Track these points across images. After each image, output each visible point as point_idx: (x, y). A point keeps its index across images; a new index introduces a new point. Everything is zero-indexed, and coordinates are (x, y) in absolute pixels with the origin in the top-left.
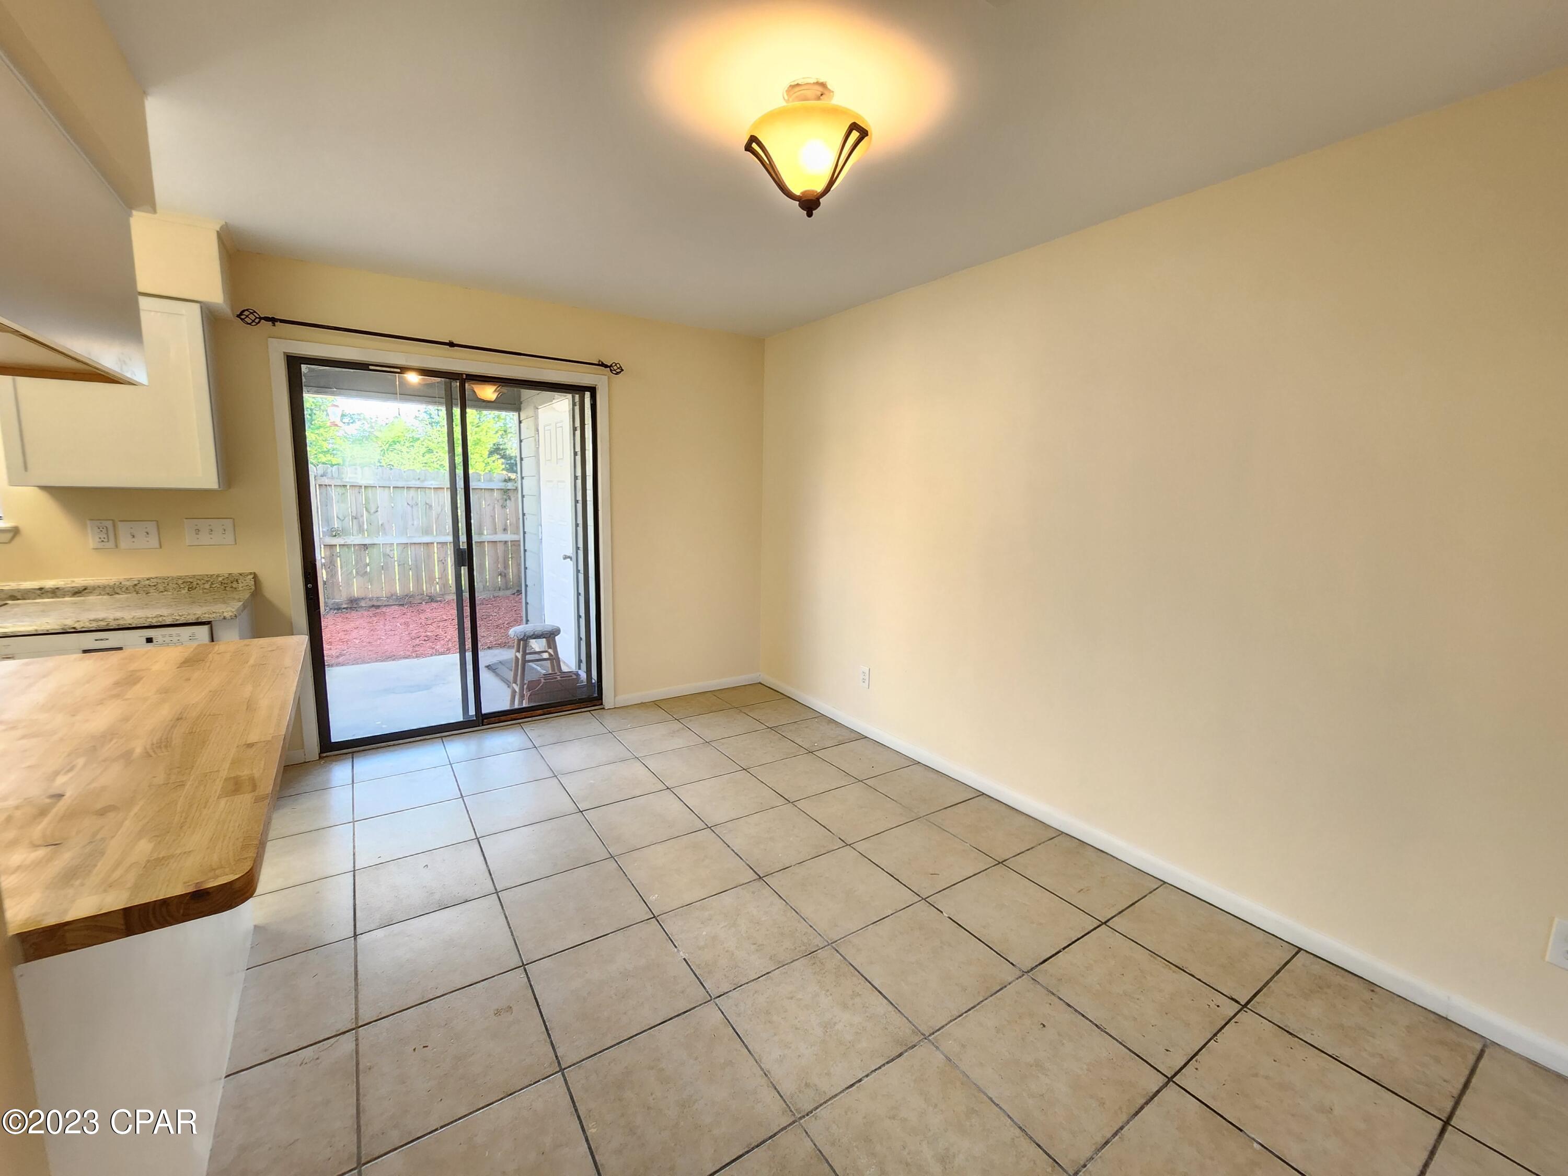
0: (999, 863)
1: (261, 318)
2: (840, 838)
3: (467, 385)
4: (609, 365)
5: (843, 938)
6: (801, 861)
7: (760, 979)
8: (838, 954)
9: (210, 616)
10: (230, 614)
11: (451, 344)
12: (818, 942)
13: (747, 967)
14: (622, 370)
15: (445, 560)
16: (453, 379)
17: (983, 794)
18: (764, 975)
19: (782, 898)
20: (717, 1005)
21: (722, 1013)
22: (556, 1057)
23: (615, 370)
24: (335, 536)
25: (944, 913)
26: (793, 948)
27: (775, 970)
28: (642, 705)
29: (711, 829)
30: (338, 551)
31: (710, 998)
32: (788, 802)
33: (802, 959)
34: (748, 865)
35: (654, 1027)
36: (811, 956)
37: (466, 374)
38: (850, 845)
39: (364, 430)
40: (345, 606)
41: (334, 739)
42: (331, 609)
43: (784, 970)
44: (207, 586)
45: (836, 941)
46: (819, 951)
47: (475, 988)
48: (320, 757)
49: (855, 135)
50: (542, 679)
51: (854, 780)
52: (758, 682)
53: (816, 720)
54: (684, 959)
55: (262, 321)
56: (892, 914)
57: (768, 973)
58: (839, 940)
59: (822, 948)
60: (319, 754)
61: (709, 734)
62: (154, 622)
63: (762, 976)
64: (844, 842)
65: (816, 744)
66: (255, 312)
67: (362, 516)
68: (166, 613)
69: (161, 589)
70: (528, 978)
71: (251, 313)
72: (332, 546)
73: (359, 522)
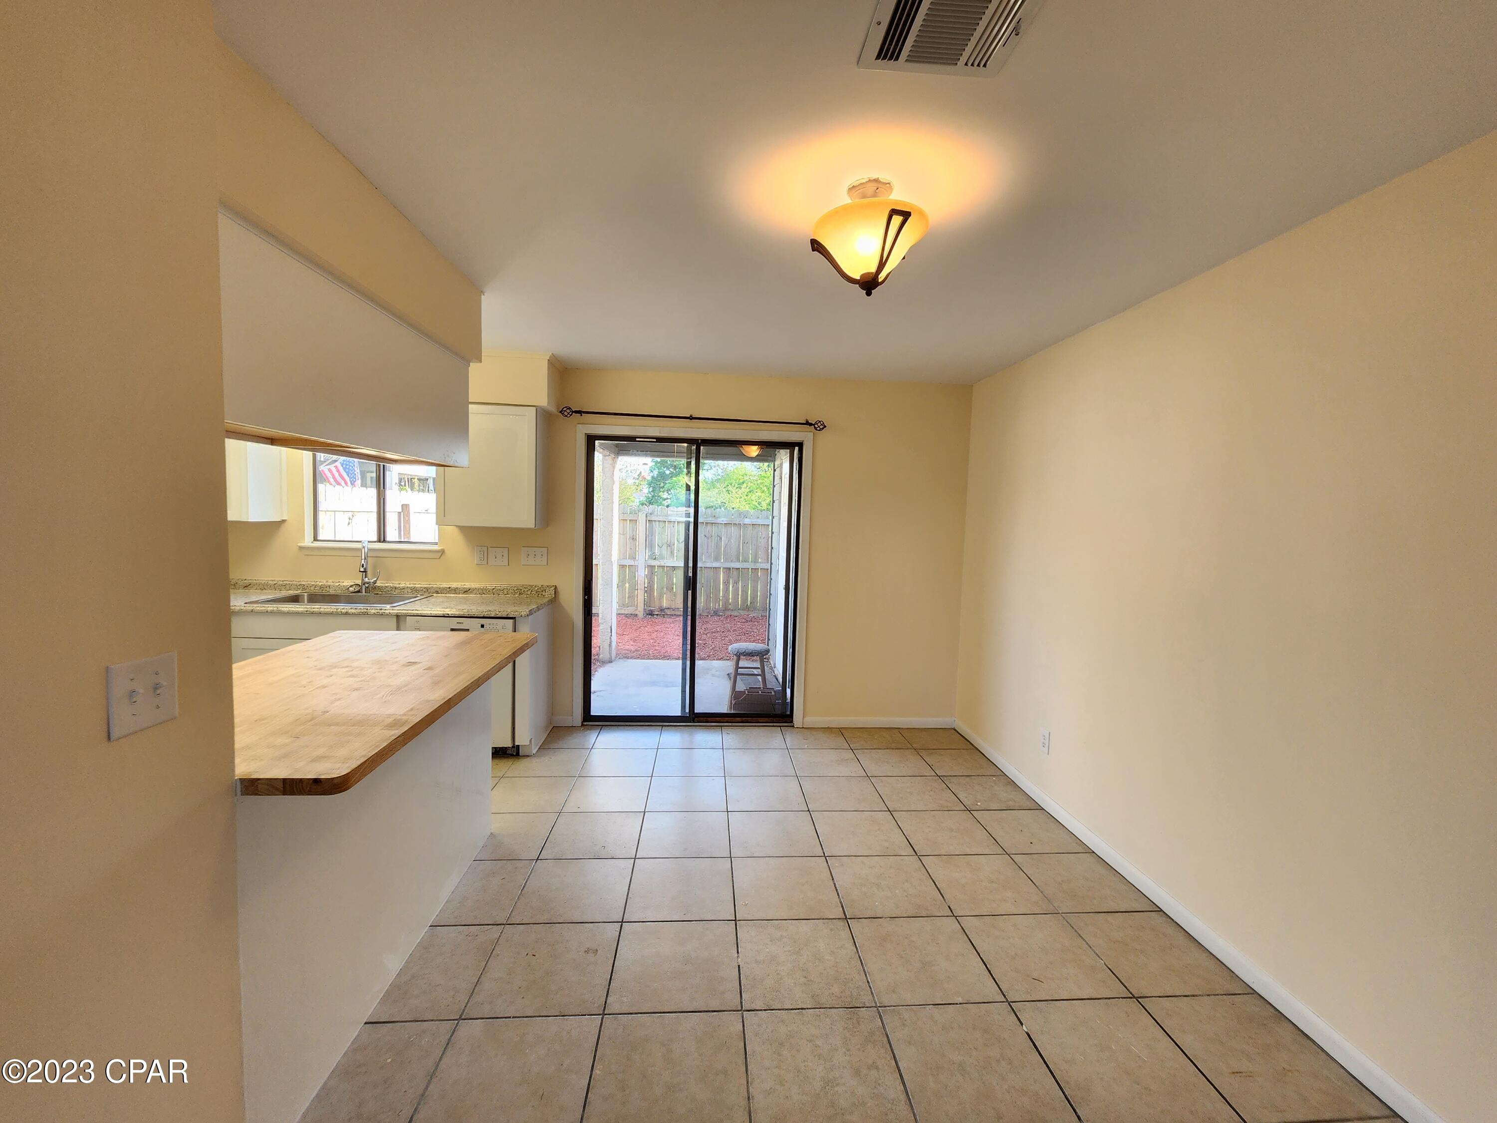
0: (1134, 997)
1: (573, 412)
2: (949, 907)
3: (702, 448)
4: (813, 423)
5: (894, 1006)
6: (894, 916)
7: (792, 1011)
8: (879, 1020)
9: (514, 614)
10: (525, 613)
11: (691, 418)
12: (867, 999)
13: (787, 995)
14: (825, 427)
15: (728, 582)
16: (692, 444)
17: (1161, 910)
18: (799, 1009)
19: (855, 945)
20: (743, 1017)
21: (743, 1026)
22: (606, 1002)
23: (819, 427)
24: (655, 559)
25: (1024, 1026)
26: (839, 995)
27: (810, 1008)
28: (828, 730)
29: (826, 859)
30: (656, 570)
31: (740, 1009)
32: (914, 854)
33: (841, 1009)
34: (841, 902)
35: (684, 1012)
36: (852, 1011)
37: (701, 440)
38: (956, 917)
39: (719, 475)
40: (657, 613)
41: (592, 713)
42: (647, 614)
43: (818, 1013)
44: (529, 593)
45: (885, 1007)
46: (862, 1009)
47: (583, 926)
48: (582, 725)
49: (897, 220)
50: (746, 691)
51: (1000, 851)
52: (953, 727)
53: (994, 779)
54: (739, 966)
55: (574, 414)
56: (960, 1004)
57: (802, 1009)
58: (888, 1006)
59: (867, 1007)
60: (582, 722)
61: (873, 769)
62: (486, 614)
63: (796, 1009)
64: (951, 911)
65: (979, 804)
66: (570, 408)
67: (674, 544)
68: (494, 609)
69: (506, 592)
70: (620, 933)
71: (568, 409)
72: (652, 567)
73: (671, 549)
